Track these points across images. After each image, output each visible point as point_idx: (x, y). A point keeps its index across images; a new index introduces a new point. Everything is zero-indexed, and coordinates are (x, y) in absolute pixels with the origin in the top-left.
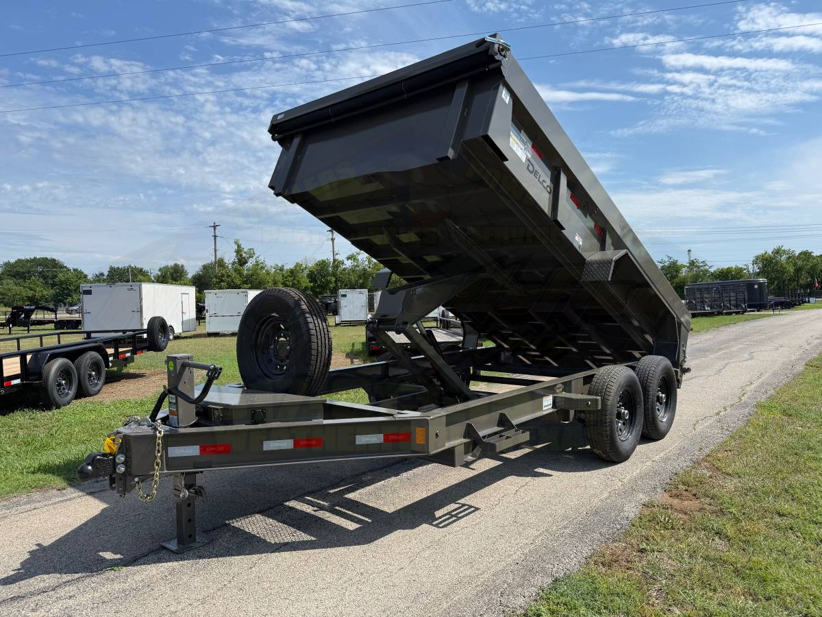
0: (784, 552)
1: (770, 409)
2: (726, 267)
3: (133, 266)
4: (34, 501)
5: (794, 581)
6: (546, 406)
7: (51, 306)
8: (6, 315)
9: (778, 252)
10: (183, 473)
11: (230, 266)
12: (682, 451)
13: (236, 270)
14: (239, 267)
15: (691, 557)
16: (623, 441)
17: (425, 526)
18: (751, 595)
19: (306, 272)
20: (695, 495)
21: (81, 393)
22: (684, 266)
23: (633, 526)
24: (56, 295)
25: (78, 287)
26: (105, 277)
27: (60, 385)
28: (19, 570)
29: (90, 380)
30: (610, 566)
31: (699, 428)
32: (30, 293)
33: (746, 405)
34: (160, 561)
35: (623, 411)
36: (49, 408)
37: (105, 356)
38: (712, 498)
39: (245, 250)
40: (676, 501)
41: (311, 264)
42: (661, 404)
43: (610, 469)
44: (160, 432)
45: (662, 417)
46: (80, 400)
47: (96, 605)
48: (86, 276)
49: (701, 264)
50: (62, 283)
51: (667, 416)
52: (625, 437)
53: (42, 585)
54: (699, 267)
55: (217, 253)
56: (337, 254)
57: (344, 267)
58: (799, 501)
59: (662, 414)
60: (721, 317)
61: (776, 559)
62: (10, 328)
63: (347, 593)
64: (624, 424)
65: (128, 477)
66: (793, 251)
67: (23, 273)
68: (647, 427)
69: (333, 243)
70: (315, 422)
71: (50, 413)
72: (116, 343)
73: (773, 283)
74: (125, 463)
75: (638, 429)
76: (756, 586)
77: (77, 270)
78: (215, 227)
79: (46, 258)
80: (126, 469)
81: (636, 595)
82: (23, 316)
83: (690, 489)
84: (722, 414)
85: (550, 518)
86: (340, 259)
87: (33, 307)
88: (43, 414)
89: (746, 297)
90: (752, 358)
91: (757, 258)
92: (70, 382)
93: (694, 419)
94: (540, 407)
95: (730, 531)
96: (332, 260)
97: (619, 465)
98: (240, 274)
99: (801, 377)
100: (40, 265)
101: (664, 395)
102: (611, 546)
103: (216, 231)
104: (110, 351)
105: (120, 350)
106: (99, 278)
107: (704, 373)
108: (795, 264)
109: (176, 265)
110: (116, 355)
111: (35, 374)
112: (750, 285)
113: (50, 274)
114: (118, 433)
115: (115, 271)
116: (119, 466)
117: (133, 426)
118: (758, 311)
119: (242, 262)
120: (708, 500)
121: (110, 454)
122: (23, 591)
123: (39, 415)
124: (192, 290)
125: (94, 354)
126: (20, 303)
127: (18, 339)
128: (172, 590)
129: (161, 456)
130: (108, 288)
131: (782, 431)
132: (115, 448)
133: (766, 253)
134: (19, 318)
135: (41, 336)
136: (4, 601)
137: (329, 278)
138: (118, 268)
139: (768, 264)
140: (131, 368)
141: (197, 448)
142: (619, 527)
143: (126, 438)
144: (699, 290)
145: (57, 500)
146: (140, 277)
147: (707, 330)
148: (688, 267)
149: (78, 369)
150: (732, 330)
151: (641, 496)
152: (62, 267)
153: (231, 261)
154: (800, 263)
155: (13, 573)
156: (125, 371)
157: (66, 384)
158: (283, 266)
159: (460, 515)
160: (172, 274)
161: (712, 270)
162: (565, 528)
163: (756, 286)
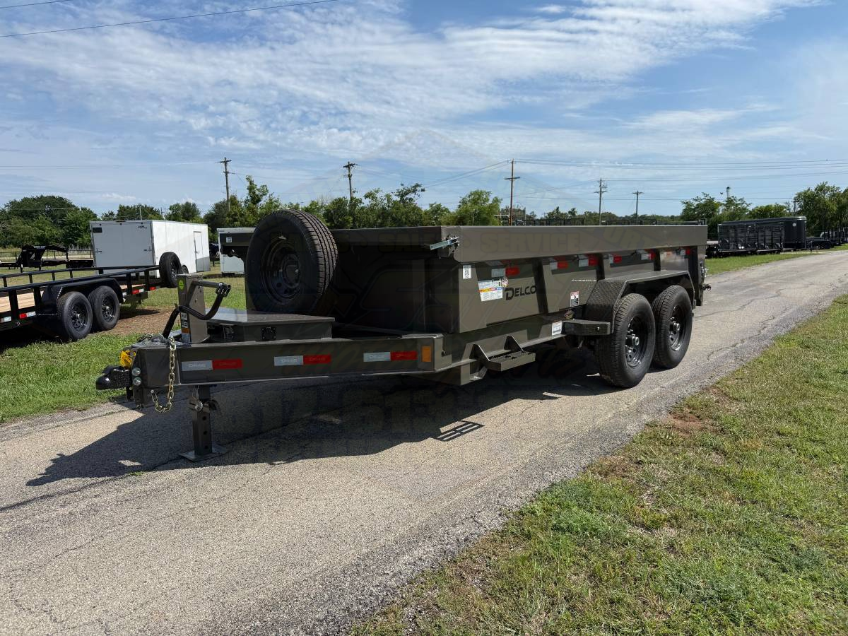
0: (777, 465)
1: (788, 341)
2: (765, 205)
3: (143, 205)
4: (56, 420)
5: (782, 488)
6: (554, 332)
7: (62, 247)
8: (16, 256)
9: (821, 189)
10: (196, 386)
11: (243, 205)
12: (692, 379)
13: (249, 208)
14: (252, 205)
15: (686, 467)
16: (631, 367)
17: (430, 440)
18: (739, 499)
19: (322, 212)
20: (698, 417)
21: (97, 327)
22: (721, 205)
23: (634, 442)
24: (65, 236)
25: (88, 227)
26: (115, 217)
27: (75, 318)
28: (44, 474)
29: (104, 315)
30: (606, 475)
31: (713, 358)
32: (40, 233)
33: (765, 337)
34: (178, 467)
35: (633, 337)
36: (66, 341)
37: (119, 292)
38: (715, 420)
39: (258, 187)
40: (678, 423)
41: (327, 203)
42: (675, 333)
43: (617, 393)
44: (173, 347)
45: (676, 347)
46: (95, 334)
47: (119, 503)
48: (95, 216)
49: (739, 202)
50: (71, 223)
51: (680, 345)
52: (635, 364)
53: (69, 486)
54: (737, 205)
55: (229, 190)
56: (354, 192)
57: (362, 205)
58: (801, 423)
59: (675, 343)
60: (755, 256)
61: (768, 471)
62: (21, 269)
63: (355, 494)
64: (634, 351)
65: (145, 390)
66: (838, 188)
67: (31, 212)
68: (659, 355)
69: (350, 179)
70: (324, 339)
71: (67, 345)
72: (128, 279)
73: (814, 222)
74: (140, 376)
75: (649, 355)
76: (744, 492)
77: (86, 209)
78: (226, 163)
79: (53, 197)
80: (142, 382)
81: (627, 498)
82: (34, 256)
83: (695, 411)
84: (738, 346)
85: (553, 435)
86: (357, 198)
87: (44, 247)
88: (61, 346)
89: (783, 237)
90: (779, 295)
91: (799, 195)
92: (84, 314)
93: (709, 350)
94: (550, 333)
95: (727, 446)
96: (349, 199)
97: (627, 391)
98: (253, 212)
99: (826, 312)
100: (48, 204)
101: (678, 324)
102: (609, 458)
103: (228, 167)
104: (124, 287)
105: (133, 286)
106: (109, 217)
107: (727, 308)
108: (839, 202)
109: (187, 203)
110: (129, 290)
111: (48, 306)
112: (788, 223)
113: (58, 213)
114: (133, 347)
115: (125, 210)
116: (135, 379)
117: (147, 342)
118: (795, 250)
119: (255, 199)
120: (711, 421)
121: (126, 368)
122: (51, 492)
123: (56, 347)
124: (204, 228)
125: (107, 288)
126: (29, 243)
127: (30, 275)
128: (190, 491)
129: (174, 370)
130: (118, 225)
131: (796, 361)
132: (131, 362)
133: (809, 190)
134: (29, 258)
135: (53, 272)
136: (34, 499)
137: (346, 218)
138: (128, 207)
139: (810, 201)
140: (145, 305)
141: (210, 362)
142: (619, 443)
143: (140, 352)
144: (734, 228)
145: (79, 419)
146: (150, 215)
147: (737, 269)
148: (725, 205)
149: (92, 303)
150: (763, 268)
151: (645, 417)
152: (70, 206)
153: (244, 198)
154: (844, 200)
155: (39, 477)
156: (139, 307)
157: (81, 317)
158: (298, 204)
159: (464, 431)
160: (183, 214)
161: (751, 208)
162: (566, 443)
163: (794, 225)
